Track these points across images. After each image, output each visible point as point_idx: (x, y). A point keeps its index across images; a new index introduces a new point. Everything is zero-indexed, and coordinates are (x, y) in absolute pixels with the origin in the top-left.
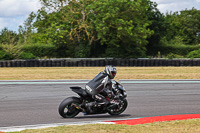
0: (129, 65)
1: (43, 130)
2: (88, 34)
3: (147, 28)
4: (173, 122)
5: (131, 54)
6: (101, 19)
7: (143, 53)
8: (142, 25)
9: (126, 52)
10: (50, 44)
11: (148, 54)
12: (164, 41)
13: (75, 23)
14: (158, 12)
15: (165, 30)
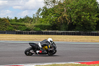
0: (87, 35)
2: (67, 19)
3: (96, 17)
5: (88, 29)
6: (74, 12)
7: (94, 29)
8: (94, 15)
9: (86, 28)
10: (48, 24)
11: (97, 30)
13: (61, 14)
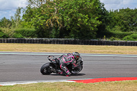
0: (85, 44)
1: (27, 85)
2: (58, 22)
3: (97, 19)
4: (113, 82)
6: (67, 13)
7: (94, 36)
8: (94, 18)
9: (83, 35)
10: (33, 29)
11: (98, 37)
12: (108, 28)
13: (50, 15)
14: (104, 9)
15: (109, 21)
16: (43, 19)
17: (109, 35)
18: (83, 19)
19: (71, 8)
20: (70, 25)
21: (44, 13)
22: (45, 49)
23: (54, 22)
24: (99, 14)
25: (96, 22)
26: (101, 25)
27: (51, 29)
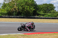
0: (28, 18)
1: (3, 35)
2: (17, 9)
3: (33, 8)
4: (40, 34)
5: (29, 15)
6: (20, 5)
9: (27, 15)
10: (6, 12)
11: (33, 15)
12: (38, 12)
13: (13, 6)
14: (36, 4)
15: (38, 9)
16: (10, 8)
17: (38, 15)
18: (27, 8)
19: (22, 3)
20: (22, 11)
21: (11, 5)
22: (11, 20)
23: (15, 9)
24: (34, 6)
25: (33, 9)
26: (34, 10)
27: (13, 12)
